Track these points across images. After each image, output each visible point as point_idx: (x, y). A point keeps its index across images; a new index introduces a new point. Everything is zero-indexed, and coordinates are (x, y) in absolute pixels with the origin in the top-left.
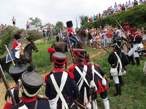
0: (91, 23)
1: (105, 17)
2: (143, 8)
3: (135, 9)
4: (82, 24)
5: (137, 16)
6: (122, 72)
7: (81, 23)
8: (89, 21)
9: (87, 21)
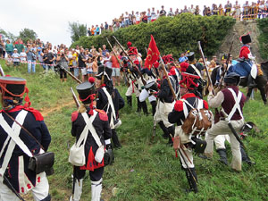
0: (91, 39)
1: (116, 29)
2: (171, 23)
3: (161, 23)
4: (75, 38)
5: (164, 35)
6: (115, 123)
7: (72, 37)
8: (88, 35)
9: (84, 35)
